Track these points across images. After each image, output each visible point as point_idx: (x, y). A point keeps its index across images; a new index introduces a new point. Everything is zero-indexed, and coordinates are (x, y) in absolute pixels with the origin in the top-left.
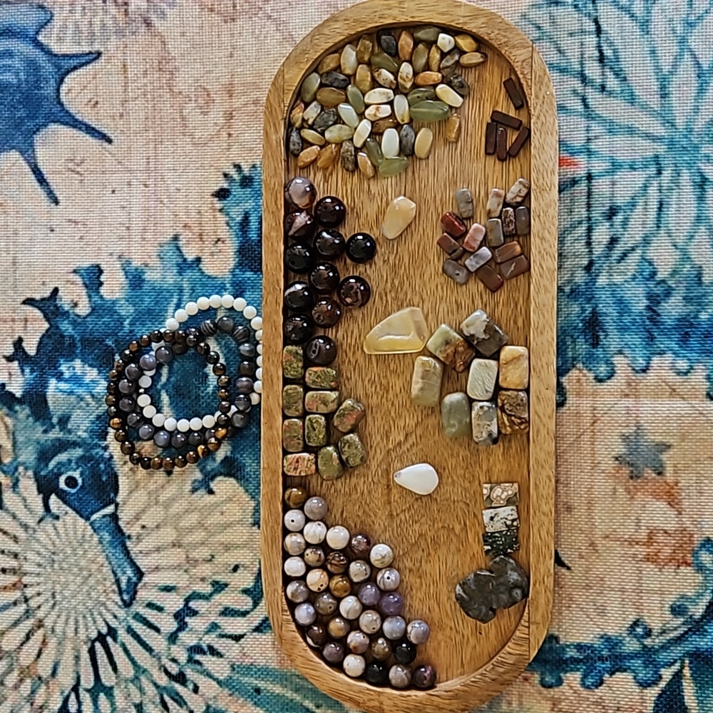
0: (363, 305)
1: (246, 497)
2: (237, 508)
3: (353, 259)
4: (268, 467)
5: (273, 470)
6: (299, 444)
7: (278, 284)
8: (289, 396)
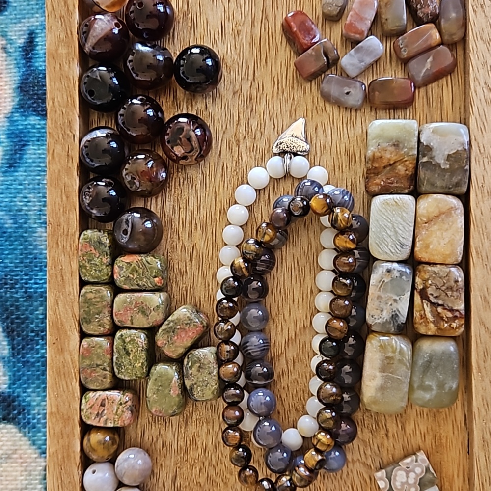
0: (202, 156)
1: (31, 452)
2: (19, 469)
3: (186, 86)
4: (58, 412)
5: (66, 417)
6: (105, 378)
7: (71, 127)
8: (88, 303)
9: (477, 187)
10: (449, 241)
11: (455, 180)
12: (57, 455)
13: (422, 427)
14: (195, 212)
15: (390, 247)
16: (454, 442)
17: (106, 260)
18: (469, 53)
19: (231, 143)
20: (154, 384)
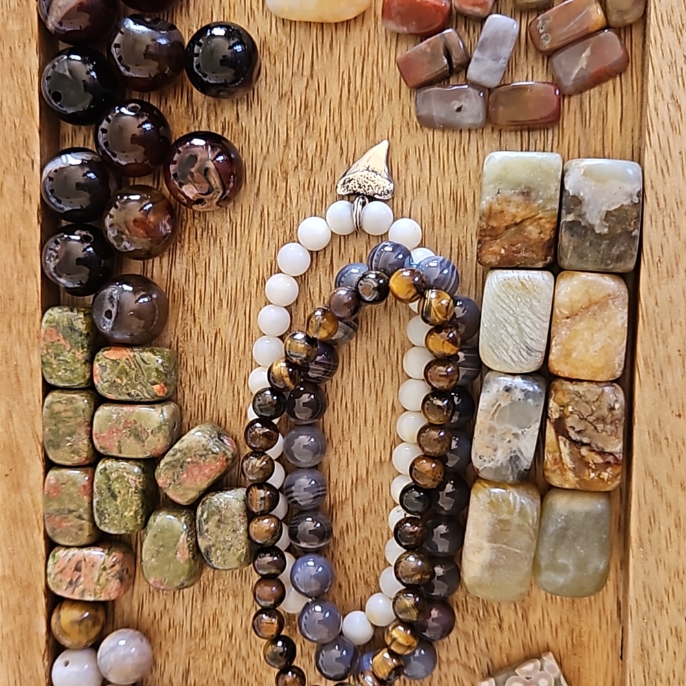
0: (228, 200)
4: (14, 575)
5: (25, 584)
6: (81, 530)
7: (28, 148)
8: (55, 418)
9: (651, 262)
10: (603, 347)
11: (615, 251)
12: (13, 638)
13: (552, 617)
14: (220, 282)
15: (510, 353)
16: (601, 641)
17: (81, 355)
18: (649, 46)
19: (275, 175)
20: (153, 543)
